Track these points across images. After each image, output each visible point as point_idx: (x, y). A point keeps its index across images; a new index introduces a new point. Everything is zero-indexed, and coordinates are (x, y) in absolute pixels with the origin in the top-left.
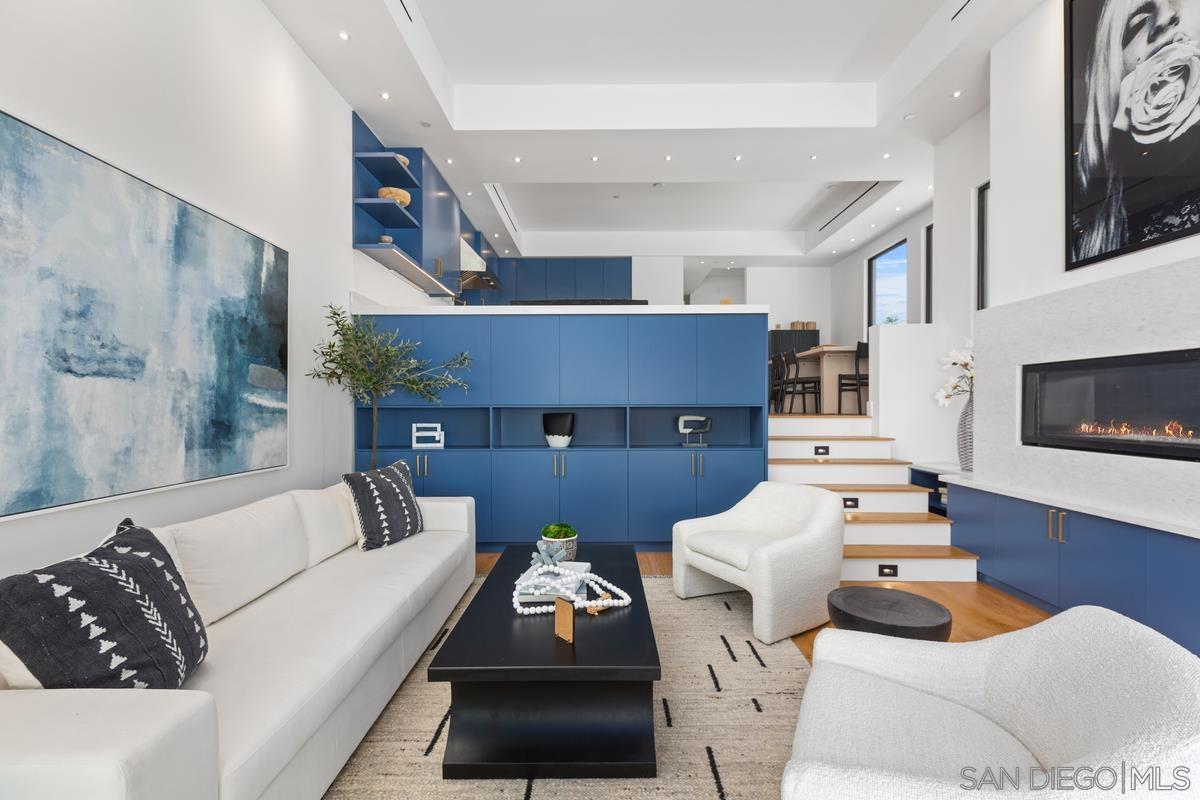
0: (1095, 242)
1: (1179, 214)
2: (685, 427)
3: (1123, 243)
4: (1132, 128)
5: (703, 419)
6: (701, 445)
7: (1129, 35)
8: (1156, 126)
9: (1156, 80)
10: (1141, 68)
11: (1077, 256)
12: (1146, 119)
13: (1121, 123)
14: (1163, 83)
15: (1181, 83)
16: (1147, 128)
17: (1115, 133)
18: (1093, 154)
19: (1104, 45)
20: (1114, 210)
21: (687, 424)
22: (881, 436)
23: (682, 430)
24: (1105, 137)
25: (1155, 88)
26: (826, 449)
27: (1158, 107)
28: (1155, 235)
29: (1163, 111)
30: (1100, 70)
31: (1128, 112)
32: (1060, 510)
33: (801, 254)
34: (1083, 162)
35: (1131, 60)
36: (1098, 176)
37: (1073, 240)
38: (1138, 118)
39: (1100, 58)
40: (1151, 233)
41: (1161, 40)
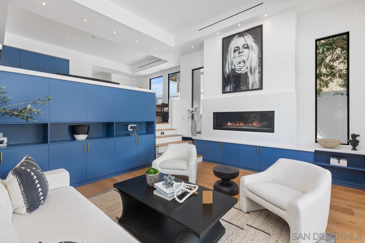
0: (228, 89)
1: (243, 87)
2: (130, 129)
3: (233, 90)
4: (235, 69)
5: (136, 125)
6: (135, 134)
7: (235, 51)
8: (239, 70)
9: (240, 62)
10: (237, 58)
11: (225, 91)
12: (237, 68)
13: (233, 67)
14: (241, 63)
15: (244, 63)
16: (238, 70)
17: (232, 69)
18: (228, 72)
19: (230, 51)
20: (232, 83)
21: (131, 128)
22: (173, 128)
23: (129, 130)
24: (230, 69)
25: (240, 63)
26: (163, 133)
27: (240, 67)
28: (239, 90)
29: (241, 68)
30: (229, 56)
31: (235, 65)
32: (222, 142)
33: (131, 73)
34: (226, 72)
35: (235, 56)
36: (229, 76)
37: (224, 88)
38: (236, 67)
39: (229, 53)
40: (239, 89)
41: (240, 54)
